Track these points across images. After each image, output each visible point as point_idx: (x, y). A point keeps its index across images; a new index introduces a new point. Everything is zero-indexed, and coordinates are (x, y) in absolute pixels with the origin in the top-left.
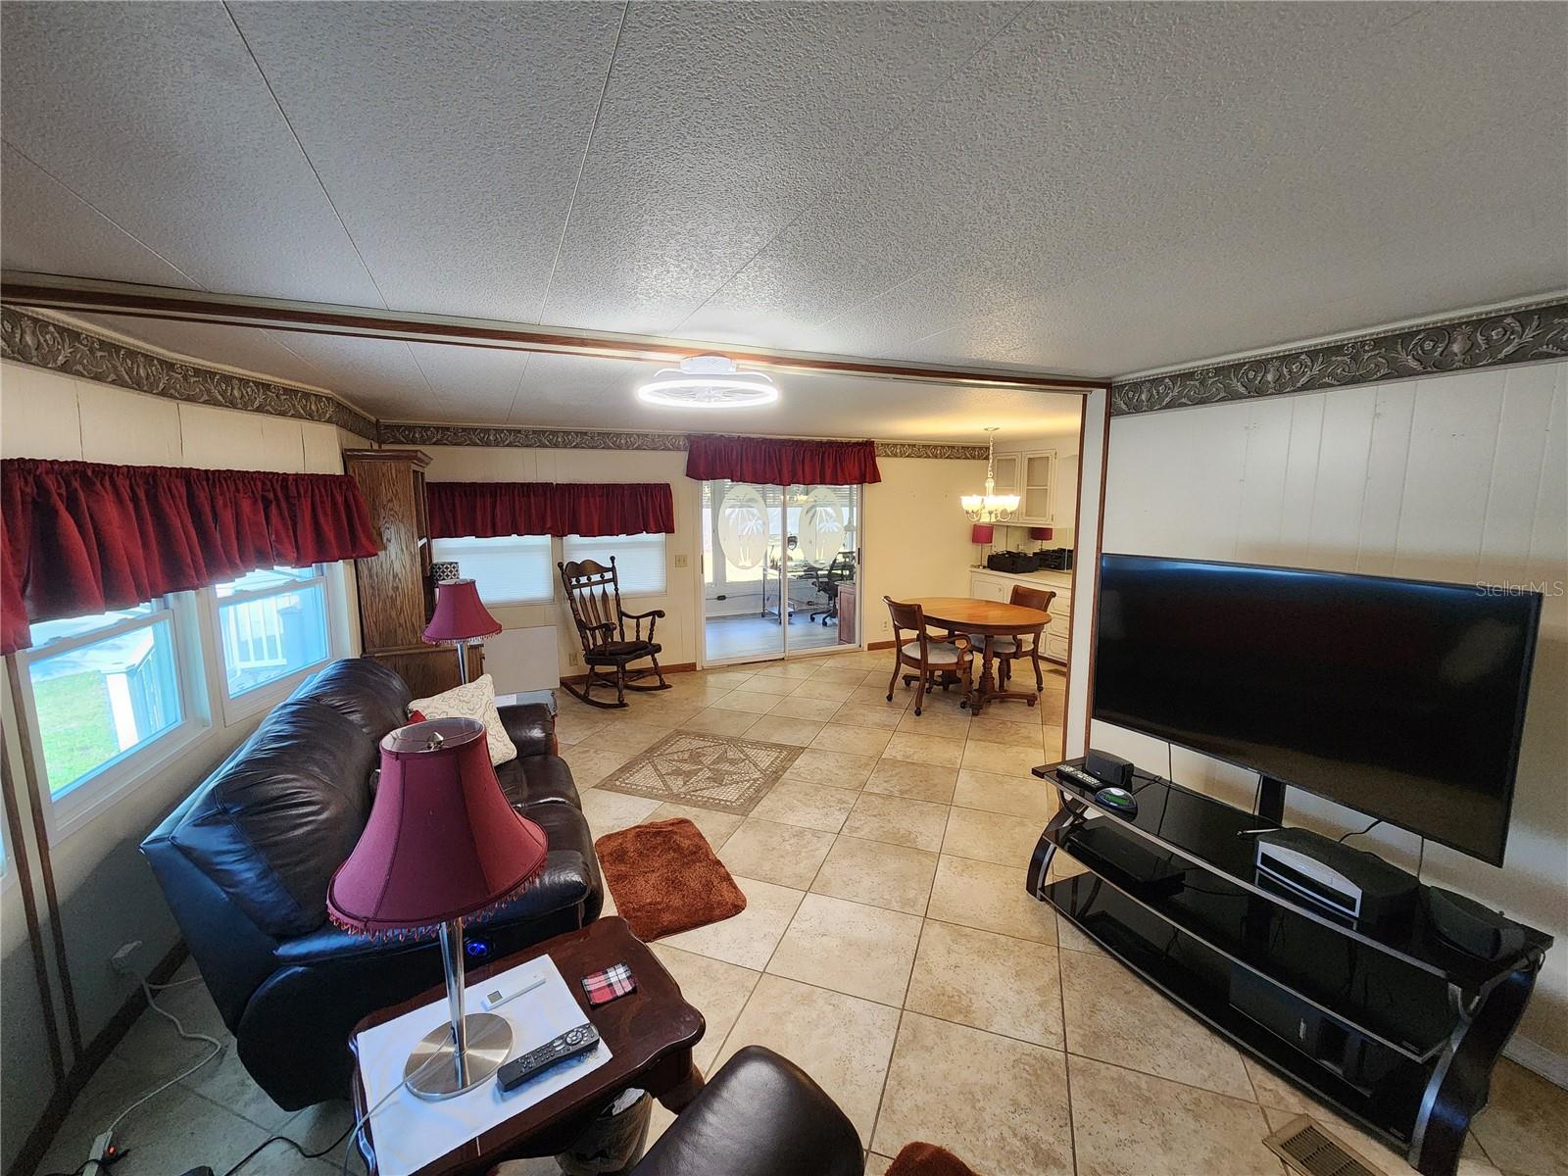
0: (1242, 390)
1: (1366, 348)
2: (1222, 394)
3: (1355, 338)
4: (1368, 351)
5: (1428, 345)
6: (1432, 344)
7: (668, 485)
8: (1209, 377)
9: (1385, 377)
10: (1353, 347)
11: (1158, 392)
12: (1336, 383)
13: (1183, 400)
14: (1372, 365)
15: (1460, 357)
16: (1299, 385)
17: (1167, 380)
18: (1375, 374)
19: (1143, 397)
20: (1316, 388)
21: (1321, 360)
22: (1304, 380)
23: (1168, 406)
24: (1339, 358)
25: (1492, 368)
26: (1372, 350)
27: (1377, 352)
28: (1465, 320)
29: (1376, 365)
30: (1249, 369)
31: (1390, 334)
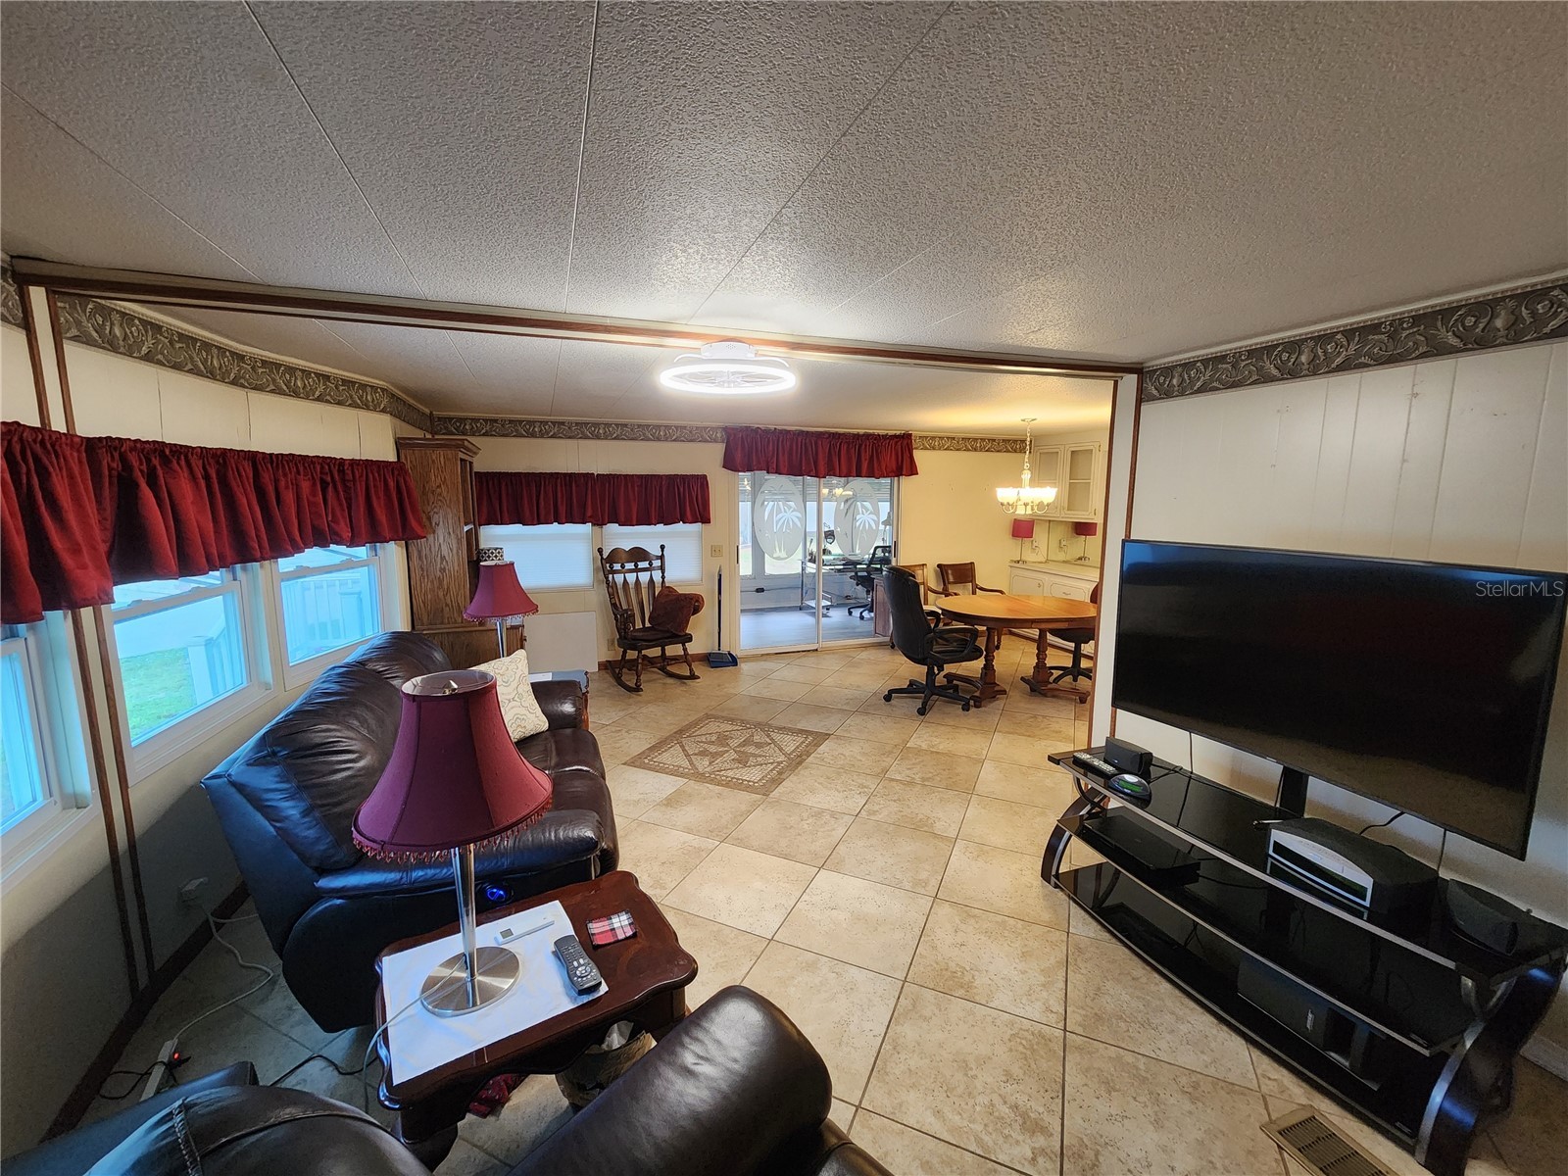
0: (1275, 372)
1: (1405, 325)
2: (1255, 377)
3: (1394, 315)
4: (1406, 329)
5: (1470, 321)
6: (1473, 319)
7: (705, 477)
8: (1243, 361)
9: (1424, 356)
10: (1391, 325)
11: (1189, 377)
12: (1372, 362)
13: (1215, 384)
14: (1411, 344)
15: (1503, 333)
16: (1334, 365)
17: (1199, 364)
18: (1414, 352)
19: (1175, 382)
20: (1351, 369)
21: (1357, 339)
22: (1339, 360)
23: (1200, 391)
24: (1376, 337)
25: (1534, 343)
26: (1410, 328)
27: (1415, 330)
28: (1509, 293)
29: (1415, 343)
30: (1283, 351)
31: (1429, 310)
